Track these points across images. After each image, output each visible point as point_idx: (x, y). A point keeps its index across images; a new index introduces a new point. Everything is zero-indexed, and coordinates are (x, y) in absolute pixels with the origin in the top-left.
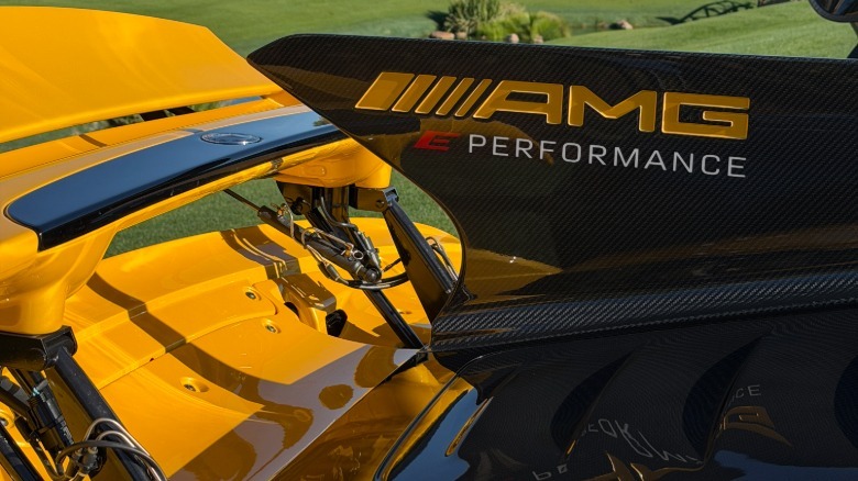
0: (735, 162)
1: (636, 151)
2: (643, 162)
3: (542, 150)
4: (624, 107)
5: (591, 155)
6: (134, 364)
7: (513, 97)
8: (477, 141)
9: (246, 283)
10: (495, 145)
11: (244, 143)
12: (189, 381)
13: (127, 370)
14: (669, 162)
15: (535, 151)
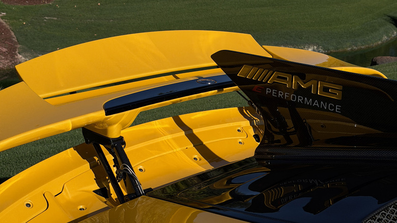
0: (338, 107)
1: (311, 100)
2: (313, 103)
3: (286, 96)
4: (308, 84)
5: (299, 99)
6: (179, 149)
7: (279, 77)
8: (269, 90)
9: (239, 126)
10: (273, 93)
11: (209, 83)
12: (196, 156)
13: (175, 150)
14: (320, 105)
15: (284, 96)
